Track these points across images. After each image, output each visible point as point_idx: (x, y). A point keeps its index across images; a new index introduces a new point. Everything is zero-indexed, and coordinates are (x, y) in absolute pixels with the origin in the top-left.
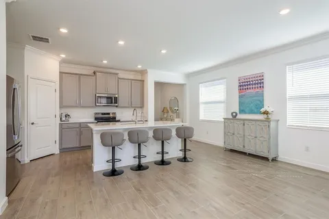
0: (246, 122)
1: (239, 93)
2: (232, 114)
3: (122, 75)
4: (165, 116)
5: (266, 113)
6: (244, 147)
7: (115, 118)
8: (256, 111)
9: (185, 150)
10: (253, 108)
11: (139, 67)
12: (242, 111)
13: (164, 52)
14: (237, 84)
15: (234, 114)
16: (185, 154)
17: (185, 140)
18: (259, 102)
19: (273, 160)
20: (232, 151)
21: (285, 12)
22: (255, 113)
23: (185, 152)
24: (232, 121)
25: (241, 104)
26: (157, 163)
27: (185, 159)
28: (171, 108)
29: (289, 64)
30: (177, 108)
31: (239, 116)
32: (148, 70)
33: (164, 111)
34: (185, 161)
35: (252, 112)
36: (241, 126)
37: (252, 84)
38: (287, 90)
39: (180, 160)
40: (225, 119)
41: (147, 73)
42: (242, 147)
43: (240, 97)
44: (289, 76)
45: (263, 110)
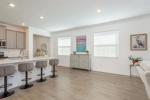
0: (80, 56)
1: (77, 43)
2: (74, 52)
3: (8, 27)
4: (38, 53)
5: (87, 52)
6: (79, 66)
7: (3, 56)
8: (83, 51)
9: (54, 71)
10: (82, 50)
11: (23, 24)
12: (78, 51)
13: (42, 17)
14: (76, 39)
15: (75, 52)
16: (54, 74)
17: (54, 66)
18: (84, 47)
19: (90, 70)
20: (74, 68)
21: (99, 11)
22: (83, 52)
23: (54, 72)
24: (74, 55)
25: (77, 48)
26: (38, 81)
27: (54, 76)
28: (42, 49)
29: (95, 33)
30: (46, 50)
31: (77, 53)
32: (29, 27)
33: (38, 51)
34: (54, 77)
35: (82, 51)
36: (78, 57)
37: (82, 40)
38: (94, 42)
39: (51, 77)
40: (71, 54)
41: (28, 28)
42: (78, 66)
43: (77, 45)
44: (95, 38)
45: (86, 50)
